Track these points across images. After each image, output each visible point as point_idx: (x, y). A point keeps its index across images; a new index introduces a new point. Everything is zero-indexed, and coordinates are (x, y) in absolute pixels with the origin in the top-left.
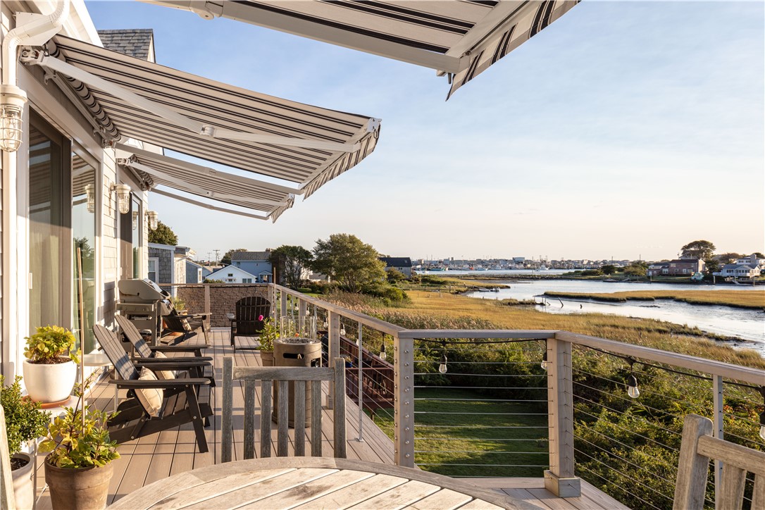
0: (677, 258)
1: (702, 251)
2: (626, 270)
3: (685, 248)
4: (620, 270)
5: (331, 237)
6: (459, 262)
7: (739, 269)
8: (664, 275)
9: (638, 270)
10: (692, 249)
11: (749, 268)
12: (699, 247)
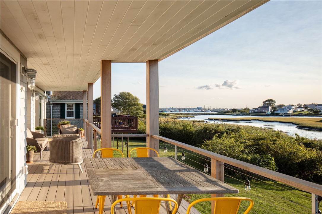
0: (261, 106)
1: (270, 104)
2: (241, 111)
3: (264, 102)
4: (239, 111)
5: (120, 93)
6: (175, 109)
7: (284, 110)
8: (256, 113)
9: (246, 111)
10: (267, 103)
11: (289, 110)
12: (269, 102)
